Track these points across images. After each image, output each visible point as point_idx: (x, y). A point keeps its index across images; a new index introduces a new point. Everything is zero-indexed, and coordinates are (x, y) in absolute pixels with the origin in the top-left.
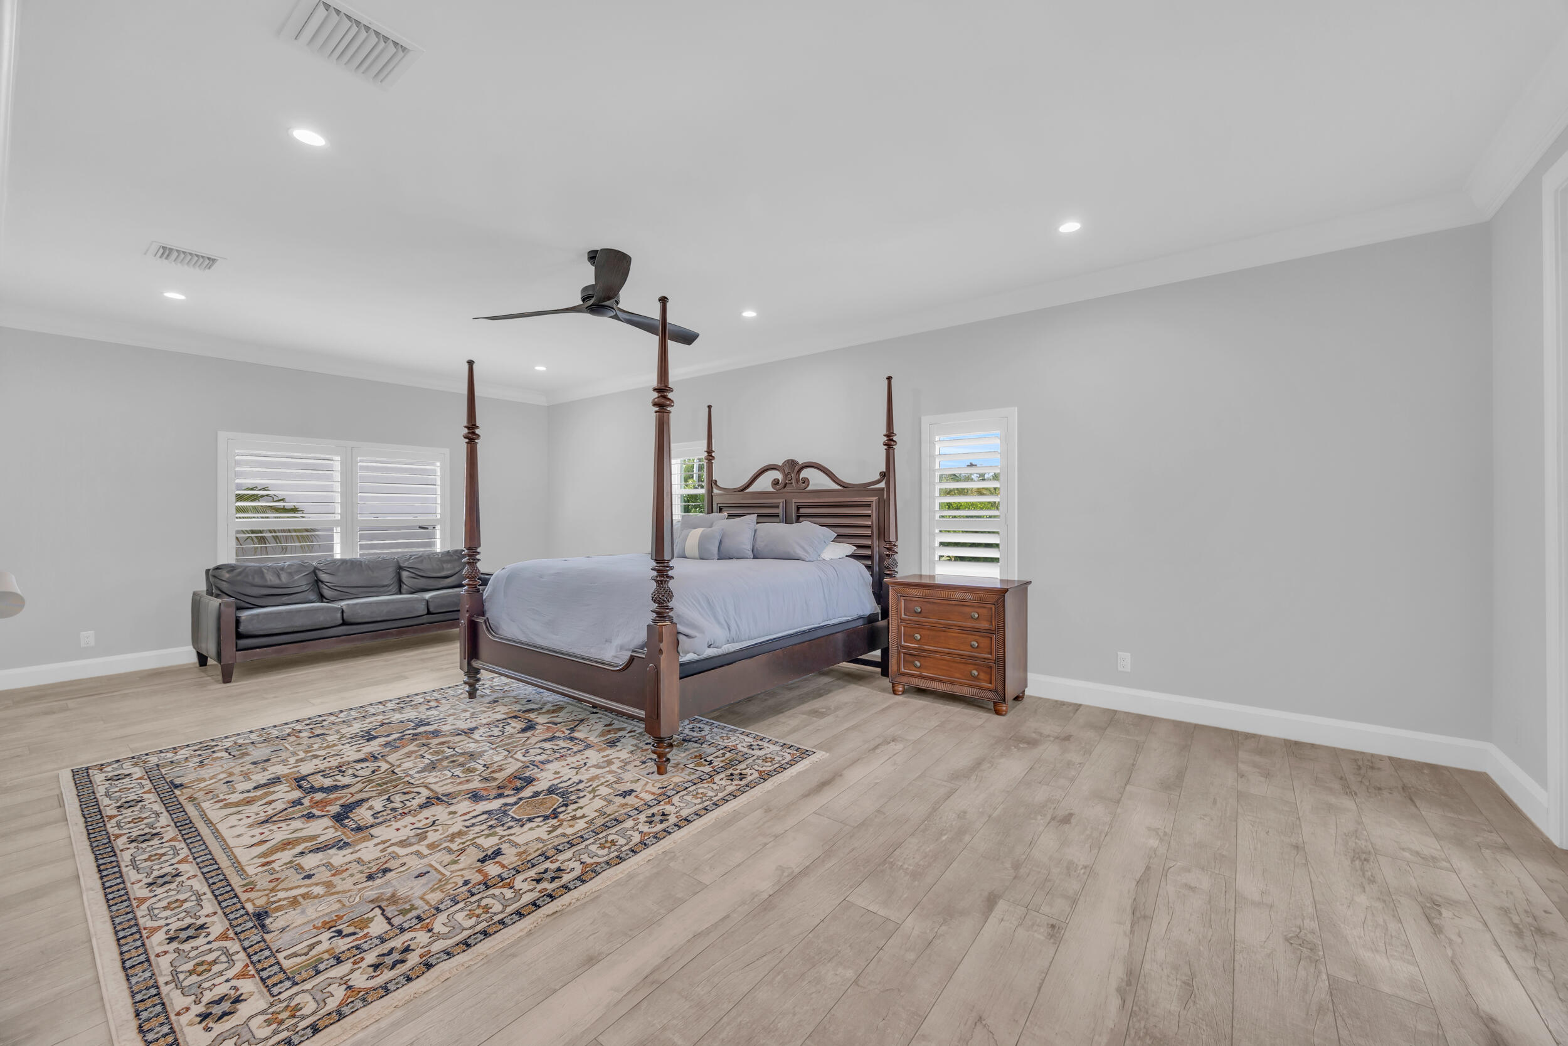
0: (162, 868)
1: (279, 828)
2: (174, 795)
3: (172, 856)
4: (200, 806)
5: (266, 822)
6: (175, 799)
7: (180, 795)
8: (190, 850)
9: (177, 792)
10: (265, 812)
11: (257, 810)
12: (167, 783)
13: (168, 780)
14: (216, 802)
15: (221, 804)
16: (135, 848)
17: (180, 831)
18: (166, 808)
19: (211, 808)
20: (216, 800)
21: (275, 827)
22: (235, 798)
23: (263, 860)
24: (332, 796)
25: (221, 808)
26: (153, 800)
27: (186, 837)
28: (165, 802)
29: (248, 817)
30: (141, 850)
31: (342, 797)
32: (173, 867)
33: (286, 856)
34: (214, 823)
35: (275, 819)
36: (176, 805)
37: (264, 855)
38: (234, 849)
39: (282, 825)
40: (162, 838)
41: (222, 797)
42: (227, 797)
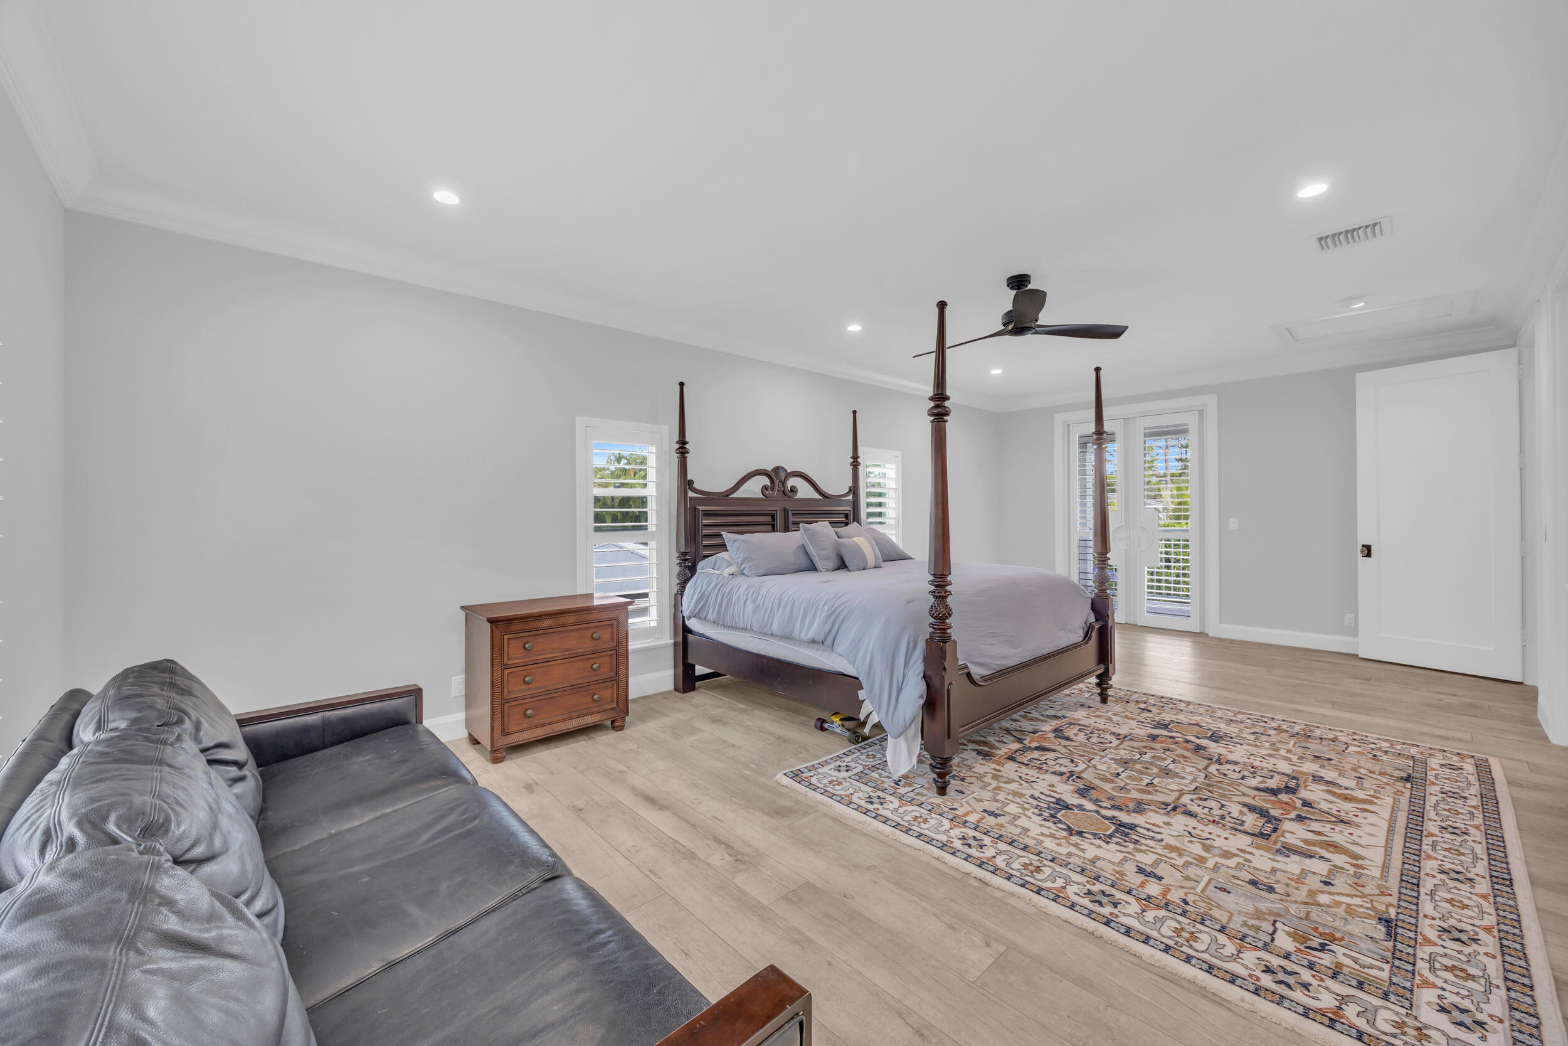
0: (1452, 840)
1: (1339, 811)
2: (1399, 911)
3: (1439, 844)
4: (1382, 875)
5: (1343, 822)
6: (1403, 904)
7: (1392, 905)
8: (1421, 840)
9: (1392, 912)
10: (1333, 829)
11: (1338, 836)
12: (1395, 940)
13: (1390, 944)
14: (1364, 868)
15: (1360, 862)
16: (1470, 872)
17: (1419, 862)
18: (1417, 898)
19: (1373, 864)
20: (1361, 871)
21: (1342, 814)
22: (1339, 859)
23: (1375, 800)
24: (1268, 806)
25: (1363, 858)
26: (1428, 921)
27: (1417, 853)
28: (1414, 907)
29: (1351, 834)
30: (1465, 866)
31: (1264, 800)
32: (1443, 835)
33: (1360, 794)
34: (1383, 849)
35: (1334, 819)
36: (1405, 894)
37: (1370, 803)
38: (1388, 818)
39: (1334, 812)
40: (1440, 865)
41: (1352, 870)
42: (1347, 866)
